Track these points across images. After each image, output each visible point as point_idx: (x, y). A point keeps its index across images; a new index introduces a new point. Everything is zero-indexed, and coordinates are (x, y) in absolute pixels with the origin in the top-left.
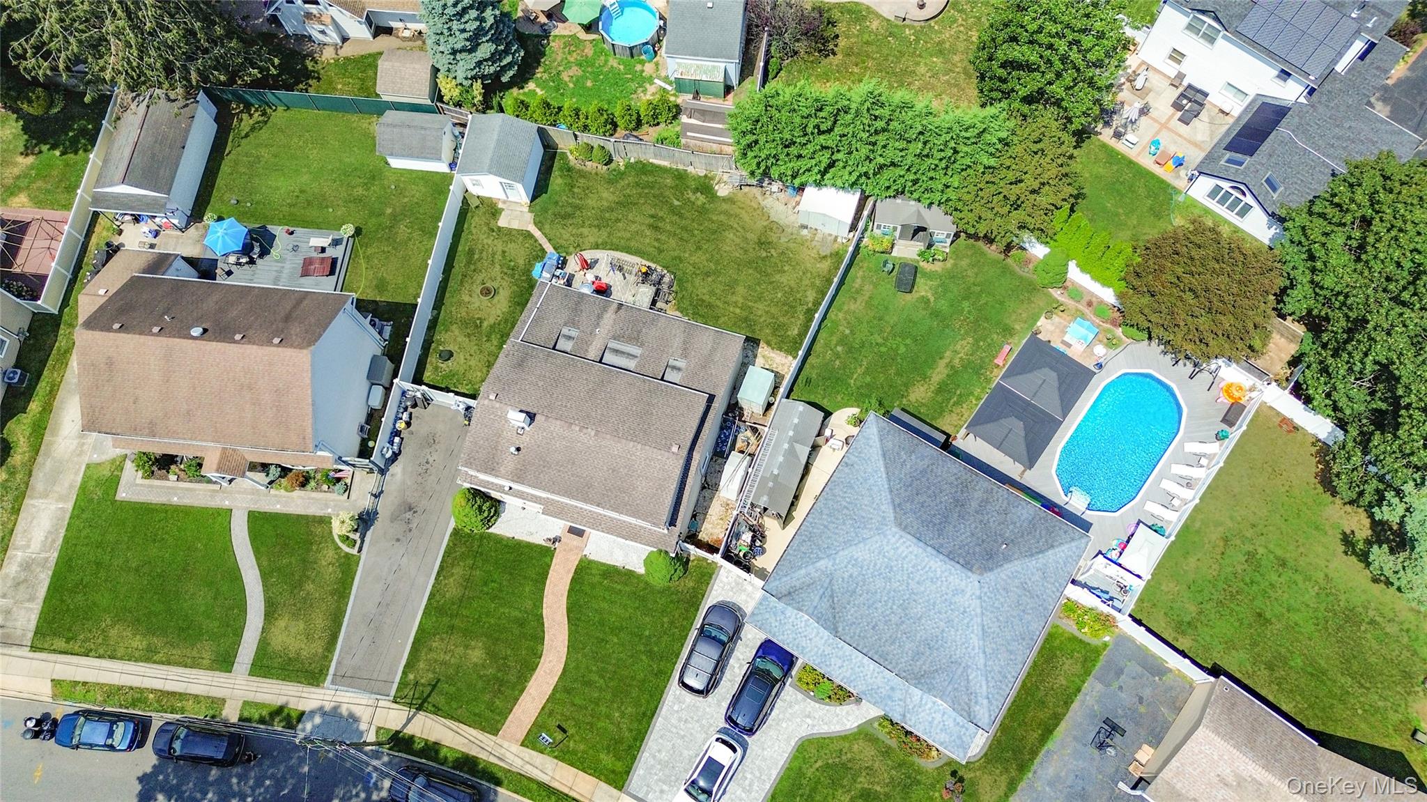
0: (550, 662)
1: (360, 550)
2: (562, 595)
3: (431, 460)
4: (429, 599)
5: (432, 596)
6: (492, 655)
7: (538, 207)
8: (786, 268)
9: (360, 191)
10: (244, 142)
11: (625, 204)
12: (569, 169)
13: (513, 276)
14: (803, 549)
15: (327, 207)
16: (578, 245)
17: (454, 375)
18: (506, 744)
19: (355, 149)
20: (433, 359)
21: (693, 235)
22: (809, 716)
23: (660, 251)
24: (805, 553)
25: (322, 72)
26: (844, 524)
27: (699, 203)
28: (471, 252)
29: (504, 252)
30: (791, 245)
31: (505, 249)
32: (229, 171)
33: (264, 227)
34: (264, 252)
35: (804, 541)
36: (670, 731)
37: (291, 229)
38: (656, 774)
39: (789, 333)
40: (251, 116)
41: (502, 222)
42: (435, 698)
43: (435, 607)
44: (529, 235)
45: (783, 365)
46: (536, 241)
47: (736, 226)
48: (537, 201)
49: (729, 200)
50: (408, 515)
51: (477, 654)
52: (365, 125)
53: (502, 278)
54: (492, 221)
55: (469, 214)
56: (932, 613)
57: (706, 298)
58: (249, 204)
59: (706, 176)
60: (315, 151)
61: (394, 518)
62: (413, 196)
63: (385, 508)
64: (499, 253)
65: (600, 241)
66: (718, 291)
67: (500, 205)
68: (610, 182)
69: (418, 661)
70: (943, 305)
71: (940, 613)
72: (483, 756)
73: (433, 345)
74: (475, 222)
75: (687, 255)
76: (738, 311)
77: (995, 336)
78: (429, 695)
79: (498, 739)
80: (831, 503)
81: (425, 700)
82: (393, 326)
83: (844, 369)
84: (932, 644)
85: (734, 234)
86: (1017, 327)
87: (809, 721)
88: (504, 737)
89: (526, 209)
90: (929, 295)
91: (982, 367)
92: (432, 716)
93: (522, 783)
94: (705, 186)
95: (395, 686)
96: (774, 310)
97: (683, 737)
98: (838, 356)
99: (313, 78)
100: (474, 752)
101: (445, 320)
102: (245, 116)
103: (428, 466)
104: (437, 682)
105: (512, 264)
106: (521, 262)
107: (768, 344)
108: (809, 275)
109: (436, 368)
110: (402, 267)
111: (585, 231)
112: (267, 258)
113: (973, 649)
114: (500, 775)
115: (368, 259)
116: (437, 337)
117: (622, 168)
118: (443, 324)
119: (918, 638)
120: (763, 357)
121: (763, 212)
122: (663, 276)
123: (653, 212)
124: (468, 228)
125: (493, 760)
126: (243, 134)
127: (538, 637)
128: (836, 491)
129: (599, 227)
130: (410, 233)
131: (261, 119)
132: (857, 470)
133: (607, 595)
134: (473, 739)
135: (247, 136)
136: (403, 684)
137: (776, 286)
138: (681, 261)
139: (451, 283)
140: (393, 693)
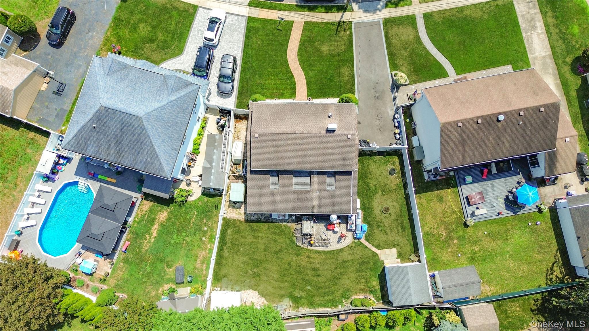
0: (293, 54)
1: (392, 75)
2: (298, 81)
3: (378, 121)
4: (353, 64)
5: (353, 65)
6: (318, 50)
7: (379, 264)
8: (242, 265)
9: (476, 248)
10: (553, 260)
11: (335, 280)
12: (371, 292)
13: (377, 222)
14: (186, 105)
15: (489, 234)
16: (351, 248)
17: (384, 163)
18: (300, 20)
19: (491, 273)
20: (398, 168)
21: (294, 270)
22: (181, 63)
23: (308, 257)
24: (184, 103)
25: (533, 316)
26: (168, 118)
27: (297, 291)
28: (403, 229)
29: (387, 234)
30: (243, 279)
31: (387, 236)
32: (551, 240)
33: (515, 213)
34: (507, 199)
35: (186, 109)
36: (236, 43)
37: (500, 216)
38: (237, 26)
39: (232, 230)
40: (557, 277)
41: (394, 251)
42: (335, 27)
43: (350, 61)
44: (378, 247)
45: (231, 213)
46: (373, 245)
47: (274, 282)
48: (381, 269)
49: (282, 297)
50: (377, 95)
51: (325, 48)
52: (492, 288)
53: (381, 219)
54: (400, 250)
55: (413, 250)
56: (122, 90)
57: (277, 237)
58: (530, 224)
59: (298, 308)
60: (512, 265)
61: (383, 91)
62: (447, 253)
63: (390, 96)
64: (389, 233)
65: (341, 254)
66: (273, 242)
67: (399, 260)
68: (347, 290)
69: (348, 39)
70: (160, 266)
71: (118, 90)
72: (307, 13)
73: (400, 175)
74: (408, 247)
75: (294, 258)
76: (260, 235)
77: (132, 256)
78: (338, 28)
79: (303, 21)
80: (178, 129)
81: (339, 25)
82: (425, 180)
83: (201, 219)
84: (121, 79)
85: (273, 277)
86: (122, 264)
87: (181, 62)
88: (301, 22)
89: (385, 262)
90: (167, 270)
91: (136, 237)
92: (333, 21)
93: (288, 8)
94: (297, 301)
95: (353, 27)
96: (242, 240)
97: (230, 42)
98: (206, 225)
99: (535, 310)
100: (311, 14)
101: (400, 190)
102: (560, 276)
103: (378, 118)
104: (336, 33)
105: (380, 229)
106: (376, 231)
107: (240, 222)
108: (230, 264)
109: (394, 165)
110: (434, 211)
111: (350, 258)
112: (504, 197)
113: (102, 81)
114: (297, 8)
115: (454, 212)
116: (401, 180)
117: (344, 300)
118: (400, 187)
119: (127, 81)
120: (241, 214)
121: (262, 294)
122: (302, 243)
123: (320, 279)
124: (410, 242)
125: (303, 13)
126: (555, 265)
127: (302, 62)
128: (177, 136)
129: (344, 262)
130: (438, 232)
131: (551, 276)
132: (169, 146)
133: (279, 86)
134: (314, 18)
135: (553, 264)
136: (350, 28)
137: (245, 254)
138: (296, 254)
139: (406, 210)
140: (353, 25)
